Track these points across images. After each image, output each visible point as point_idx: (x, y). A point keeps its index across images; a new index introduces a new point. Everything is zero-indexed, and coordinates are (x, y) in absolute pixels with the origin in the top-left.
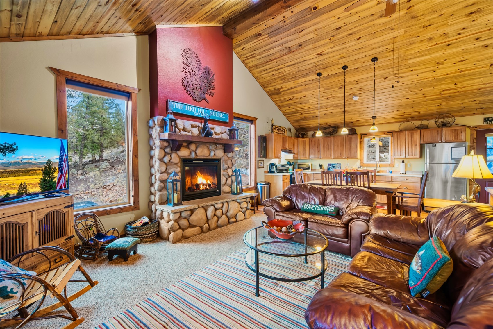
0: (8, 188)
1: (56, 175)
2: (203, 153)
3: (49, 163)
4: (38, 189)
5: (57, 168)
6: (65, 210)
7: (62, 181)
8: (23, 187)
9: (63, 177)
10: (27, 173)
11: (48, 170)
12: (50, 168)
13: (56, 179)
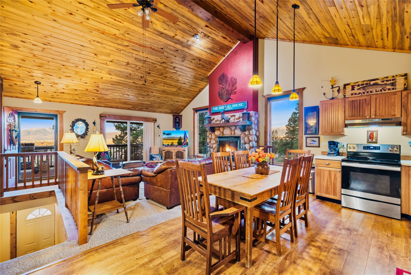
0: (168, 143)
1: (183, 141)
2: (227, 132)
3: (181, 137)
4: (177, 144)
5: (183, 139)
6: (183, 152)
7: (185, 142)
8: (172, 143)
9: (185, 141)
10: (173, 139)
11: (180, 139)
12: (181, 139)
13: (183, 142)
